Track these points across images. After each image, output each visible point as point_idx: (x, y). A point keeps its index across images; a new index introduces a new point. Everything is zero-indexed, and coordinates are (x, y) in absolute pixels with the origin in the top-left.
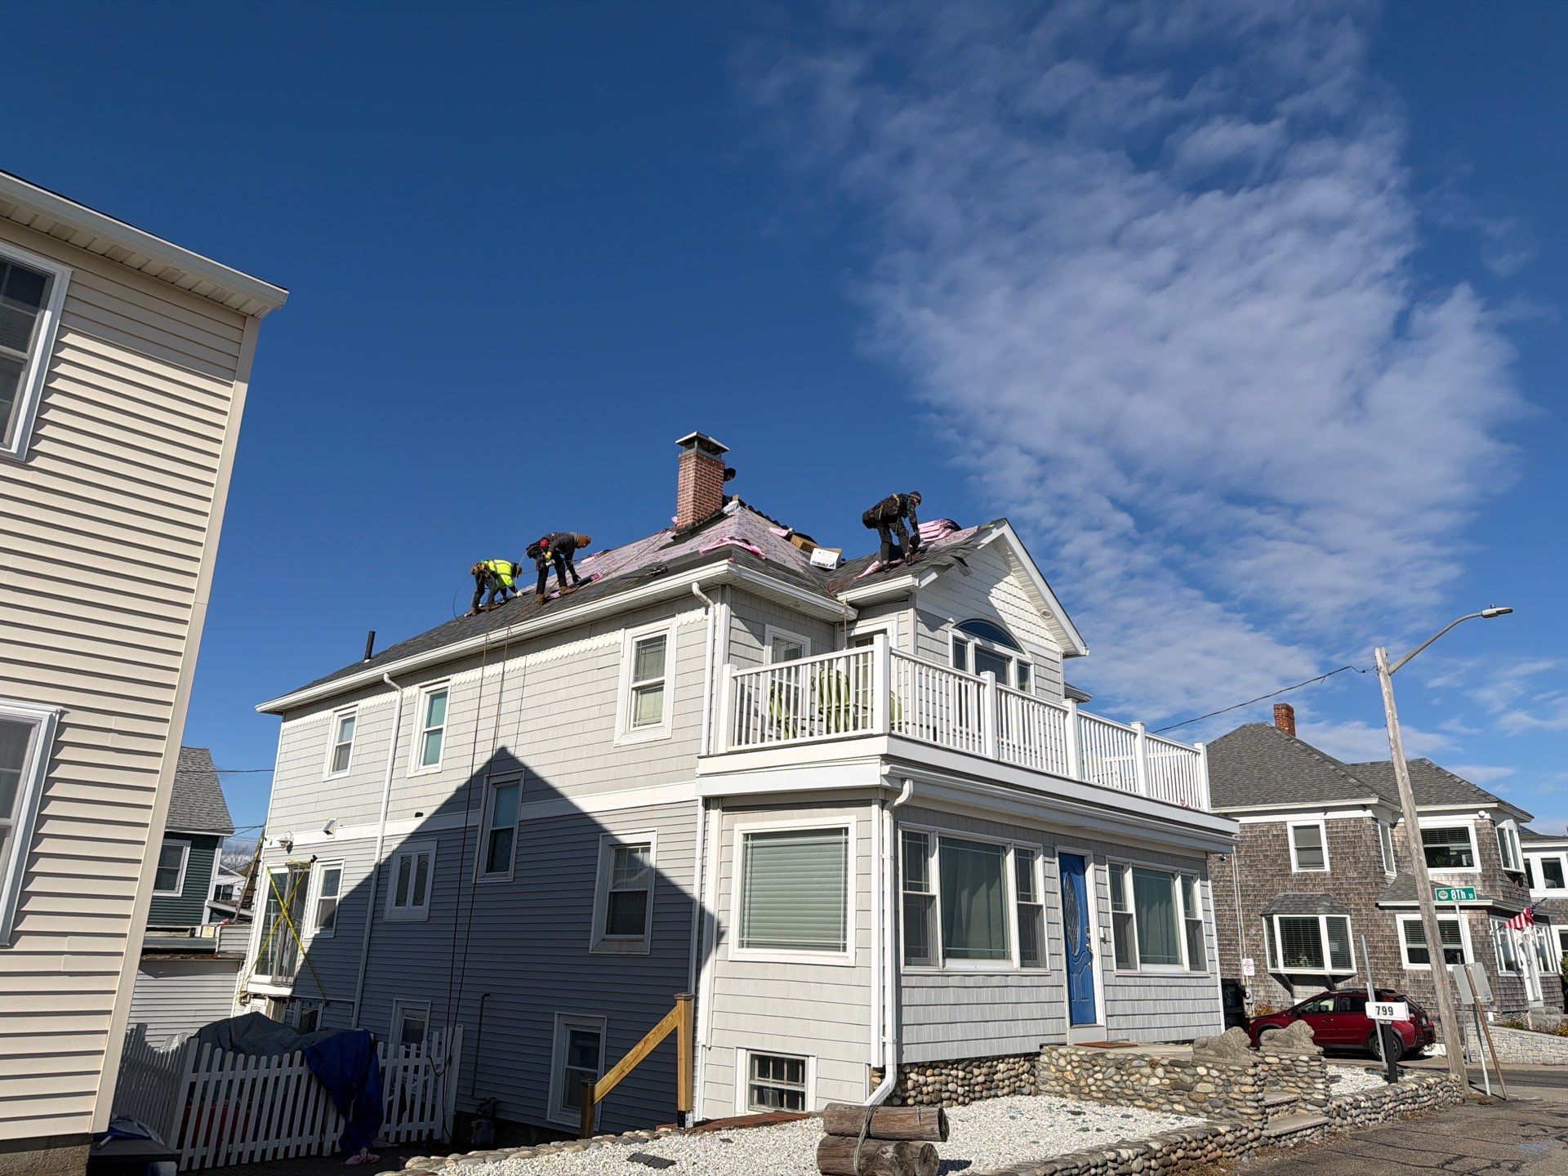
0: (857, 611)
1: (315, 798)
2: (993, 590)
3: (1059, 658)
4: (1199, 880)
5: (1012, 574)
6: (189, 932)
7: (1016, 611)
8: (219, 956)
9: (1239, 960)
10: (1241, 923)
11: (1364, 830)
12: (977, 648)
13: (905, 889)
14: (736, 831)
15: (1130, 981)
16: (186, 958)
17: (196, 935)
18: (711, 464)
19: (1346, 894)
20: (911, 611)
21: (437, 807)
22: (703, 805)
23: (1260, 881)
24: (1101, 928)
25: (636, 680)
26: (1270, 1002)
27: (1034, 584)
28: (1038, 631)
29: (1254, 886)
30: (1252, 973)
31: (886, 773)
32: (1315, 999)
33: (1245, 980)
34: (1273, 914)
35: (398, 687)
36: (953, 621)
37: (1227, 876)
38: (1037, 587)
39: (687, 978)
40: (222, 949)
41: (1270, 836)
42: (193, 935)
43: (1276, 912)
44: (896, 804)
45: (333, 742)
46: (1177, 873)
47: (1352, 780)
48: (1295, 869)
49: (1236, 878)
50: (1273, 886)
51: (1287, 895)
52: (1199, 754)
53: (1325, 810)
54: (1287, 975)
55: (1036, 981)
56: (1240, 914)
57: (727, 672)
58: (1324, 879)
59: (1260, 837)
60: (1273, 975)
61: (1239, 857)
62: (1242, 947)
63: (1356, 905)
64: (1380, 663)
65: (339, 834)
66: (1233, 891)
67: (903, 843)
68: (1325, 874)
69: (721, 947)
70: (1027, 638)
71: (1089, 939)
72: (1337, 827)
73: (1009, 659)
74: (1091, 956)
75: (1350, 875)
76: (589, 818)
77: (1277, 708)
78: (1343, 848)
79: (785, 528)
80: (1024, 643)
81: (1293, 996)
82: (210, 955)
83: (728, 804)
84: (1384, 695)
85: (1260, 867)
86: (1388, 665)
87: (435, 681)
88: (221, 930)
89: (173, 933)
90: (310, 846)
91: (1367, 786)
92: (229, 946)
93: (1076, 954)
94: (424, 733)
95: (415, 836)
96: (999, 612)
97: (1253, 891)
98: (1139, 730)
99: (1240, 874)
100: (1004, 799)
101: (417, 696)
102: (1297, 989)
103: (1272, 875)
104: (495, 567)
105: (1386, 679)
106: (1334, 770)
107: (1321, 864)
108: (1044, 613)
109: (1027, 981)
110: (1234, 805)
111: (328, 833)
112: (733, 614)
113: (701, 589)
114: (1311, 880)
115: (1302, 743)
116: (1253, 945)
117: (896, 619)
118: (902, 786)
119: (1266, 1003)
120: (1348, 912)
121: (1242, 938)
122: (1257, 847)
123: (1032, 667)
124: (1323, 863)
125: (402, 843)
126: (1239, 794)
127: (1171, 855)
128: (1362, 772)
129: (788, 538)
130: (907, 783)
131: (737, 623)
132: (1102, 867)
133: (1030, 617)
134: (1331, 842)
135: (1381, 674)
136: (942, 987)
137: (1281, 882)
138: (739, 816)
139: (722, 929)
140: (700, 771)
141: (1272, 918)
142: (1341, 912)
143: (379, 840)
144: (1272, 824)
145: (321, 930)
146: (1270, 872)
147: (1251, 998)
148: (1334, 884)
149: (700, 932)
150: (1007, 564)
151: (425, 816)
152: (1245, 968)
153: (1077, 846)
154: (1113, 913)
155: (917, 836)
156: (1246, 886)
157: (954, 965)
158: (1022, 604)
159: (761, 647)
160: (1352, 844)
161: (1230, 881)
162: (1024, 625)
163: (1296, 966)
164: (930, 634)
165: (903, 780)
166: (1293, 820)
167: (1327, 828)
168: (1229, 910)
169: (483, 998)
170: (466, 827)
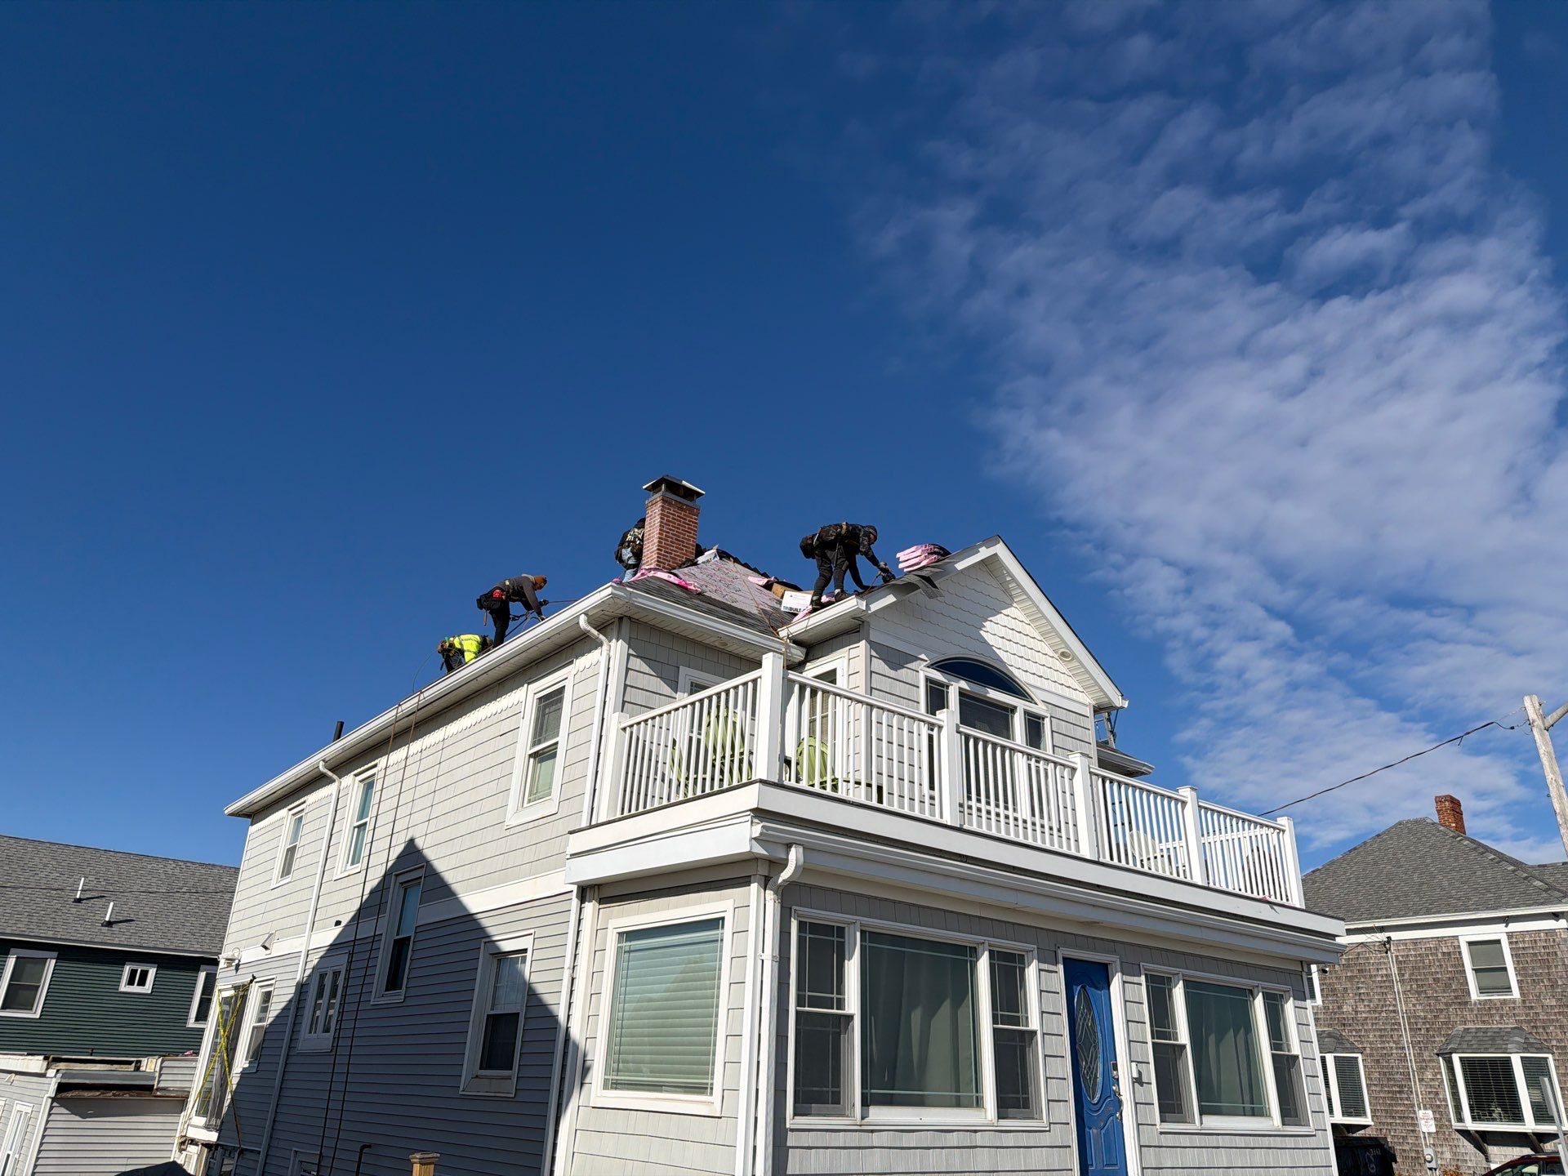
0: (804, 650)
1: (261, 909)
2: (987, 624)
3: (1089, 712)
4: (1292, 999)
5: (1015, 605)
6: (134, 1064)
7: (1022, 651)
8: (158, 1093)
9: (1415, 1112)
10: (1413, 1065)
11: (1558, 945)
12: (962, 694)
13: (800, 1003)
14: (610, 927)
15: (1185, 1141)
16: (119, 1095)
17: (141, 1069)
18: (682, 509)
19: (1544, 1028)
20: (863, 643)
21: (353, 914)
22: (577, 897)
23: (1431, 1011)
24: (1134, 1064)
25: (534, 744)
26: (1458, 1167)
27: (1044, 617)
28: (1056, 676)
29: (1425, 1018)
30: (1433, 1129)
31: (756, 834)
32: (1512, 1165)
33: (1425, 1138)
34: (1451, 1053)
35: (335, 777)
36: (926, 658)
37: (1390, 1005)
38: (1048, 621)
39: (543, 1130)
40: (162, 1085)
41: (1440, 955)
42: (137, 1069)
43: (1455, 1051)
44: (780, 880)
45: (284, 845)
46: (1256, 989)
47: (1538, 883)
48: (1475, 995)
49: (1402, 1007)
50: (1449, 1018)
51: (1468, 1029)
52: (1284, 831)
53: (1506, 920)
54: (1477, 1132)
55: (1024, 1140)
56: (1410, 1053)
57: (615, 721)
58: (1514, 1008)
59: (1427, 955)
60: (1459, 1131)
61: (1402, 981)
62: (1417, 1095)
63: (1558, 1041)
64: (1532, 715)
65: (277, 949)
66: (1399, 1023)
67: (801, 940)
68: (1514, 1001)
69: (586, 1087)
70: (1039, 685)
71: (1118, 1079)
72: (1524, 942)
73: (1013, 709)
74: (1120, 1103)
75: (1547, 1002)
76: (475, 920)
77: (1439, 800)
78: (1533, 968)
79: (765, 575)
80: (1032, 689)
81: (1487, 1160)
82: (148, 1092)
83: (607, 893)
84: (1542, 756)
85: (1430, 993)
86: (1544, 717)
87: (366, 767)
88: (162, 1063)
89: (115, 1067)
90: (252, 964)
91: (1559, 891)
92: (170, 1082)
93: (1096, 1100)
94: (355, 827)
95: (334, 947)
96: (997, 651)
97: (1424, 1023)
98: (1190, 798)
99: (1406, 1002)
100: (962, 879)
101: (351, 788)
102: (1493, 1150)
103: (1446, 1004)
104: (461, 644)
105: (1542, 735)
106: (1514, 871)
107: (1508, 989)
108: (1063, 654)
109: (1009, 1139)
110: (1390, 917)
111: (266, 948)
112: (631, 652)
113: (589, 623)
114: (1497, 1009)
115: (1473, 841)
116: (1430, 1092)
117: (846, 655)
118: (788, 854)
119: (1453, 1169)
120: (1549, 1050)
121: (1415, 1084)
122: (1424, 968)
123: (1047, 721)
124: (1510, 988)
125: (321, 957)
126: (1396, 903)
127: (1246, 964)
128: (1552, 874)
129: (768, 586)
130: (793, 850)
131: (636, 663)
132: (1135, 979)
133: (1042, 659)
134: (1518, 961)
135: (1535, 731)
136: (860, 1148)
137: (1459, 1013)
138: (616, 909)
139: (588, 1063)
140: (571, 850)
141: (1451, 1058)
142: (1539, 1050)
143: (303, 955)
144: (1440, 939)
145: (250, 1063)
146: (1443, 1000)
147: (1434, 1161)
148: (1527, 1015)
149: (564, 1067)
150: (1007, 591)
151: (343, 924)
152: (1422, 1122)
153: (1095, 950)
154: (1153, 1043)
155: (827, 929)
156: (1415, 1017)
157: (880, 1115)
158: (1032, 643)
159: (674, 695)
160: (1546, 964)
161: (1394, 1011)
162: (1033, 668)
163: (1488, 1120)
164: (892, 673)
165: (789, 846)
166: (1466, 934)
167: (1510, 943)
168: (1396, 1048)
169: (362, 1150)
170: (375, 935)
